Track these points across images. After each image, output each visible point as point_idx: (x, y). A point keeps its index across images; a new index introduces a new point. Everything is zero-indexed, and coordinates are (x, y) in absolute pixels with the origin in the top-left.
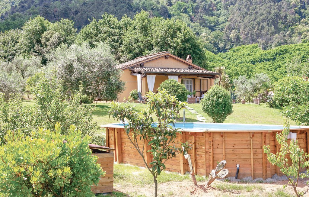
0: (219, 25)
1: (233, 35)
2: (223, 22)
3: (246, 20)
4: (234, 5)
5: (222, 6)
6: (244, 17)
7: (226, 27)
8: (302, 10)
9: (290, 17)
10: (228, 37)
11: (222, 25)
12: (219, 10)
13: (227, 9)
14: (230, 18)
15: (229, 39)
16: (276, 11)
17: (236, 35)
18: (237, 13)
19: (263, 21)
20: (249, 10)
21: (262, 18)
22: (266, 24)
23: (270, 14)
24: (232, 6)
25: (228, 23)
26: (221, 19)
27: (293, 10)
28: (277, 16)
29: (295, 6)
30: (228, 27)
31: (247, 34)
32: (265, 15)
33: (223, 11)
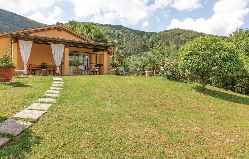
0: (123, 48)
1: (128, 52)
2: (125, 48)
3: (133, 47)
4: (129, 41)
5: (124, 42)
6: (132, 46)
7: (125, 49)
8: (153, 44)
9: (149, 46)
10: (127, 53)
11: (124, 49)
12: (123, 43)
13: (126, 43)
14: (127, 46)
15: (127, 54)
16: (144, 43)
17: (130, 52)
18: (129, 44)
19: (139, 47)
20: (134, 43)
21: (139, 46)
22: (140, 48)
23: (142, 44)
24: (128, 42)
25: (126, 48)
26: (124, 46)
27: (150, 44)
28: (145, 45)
29: (151, 42)
30: (126, 49)
31: (133, 52)
32: (140, 45)
33: (124, 44)
